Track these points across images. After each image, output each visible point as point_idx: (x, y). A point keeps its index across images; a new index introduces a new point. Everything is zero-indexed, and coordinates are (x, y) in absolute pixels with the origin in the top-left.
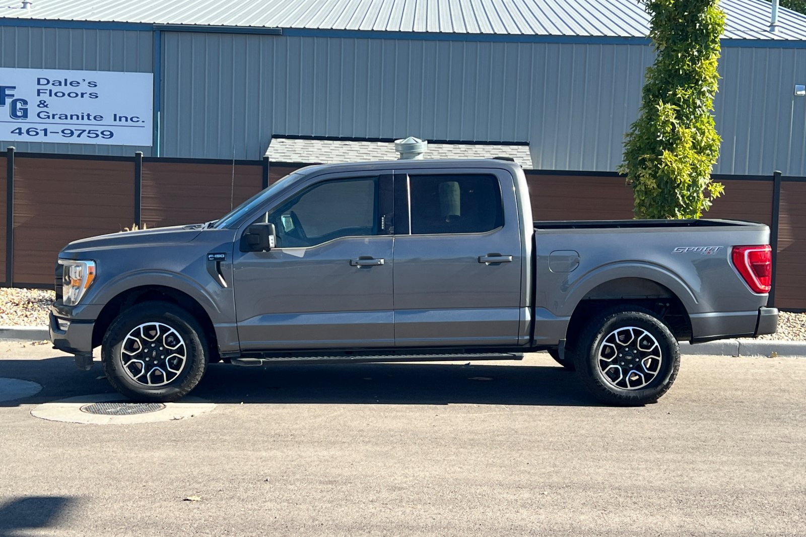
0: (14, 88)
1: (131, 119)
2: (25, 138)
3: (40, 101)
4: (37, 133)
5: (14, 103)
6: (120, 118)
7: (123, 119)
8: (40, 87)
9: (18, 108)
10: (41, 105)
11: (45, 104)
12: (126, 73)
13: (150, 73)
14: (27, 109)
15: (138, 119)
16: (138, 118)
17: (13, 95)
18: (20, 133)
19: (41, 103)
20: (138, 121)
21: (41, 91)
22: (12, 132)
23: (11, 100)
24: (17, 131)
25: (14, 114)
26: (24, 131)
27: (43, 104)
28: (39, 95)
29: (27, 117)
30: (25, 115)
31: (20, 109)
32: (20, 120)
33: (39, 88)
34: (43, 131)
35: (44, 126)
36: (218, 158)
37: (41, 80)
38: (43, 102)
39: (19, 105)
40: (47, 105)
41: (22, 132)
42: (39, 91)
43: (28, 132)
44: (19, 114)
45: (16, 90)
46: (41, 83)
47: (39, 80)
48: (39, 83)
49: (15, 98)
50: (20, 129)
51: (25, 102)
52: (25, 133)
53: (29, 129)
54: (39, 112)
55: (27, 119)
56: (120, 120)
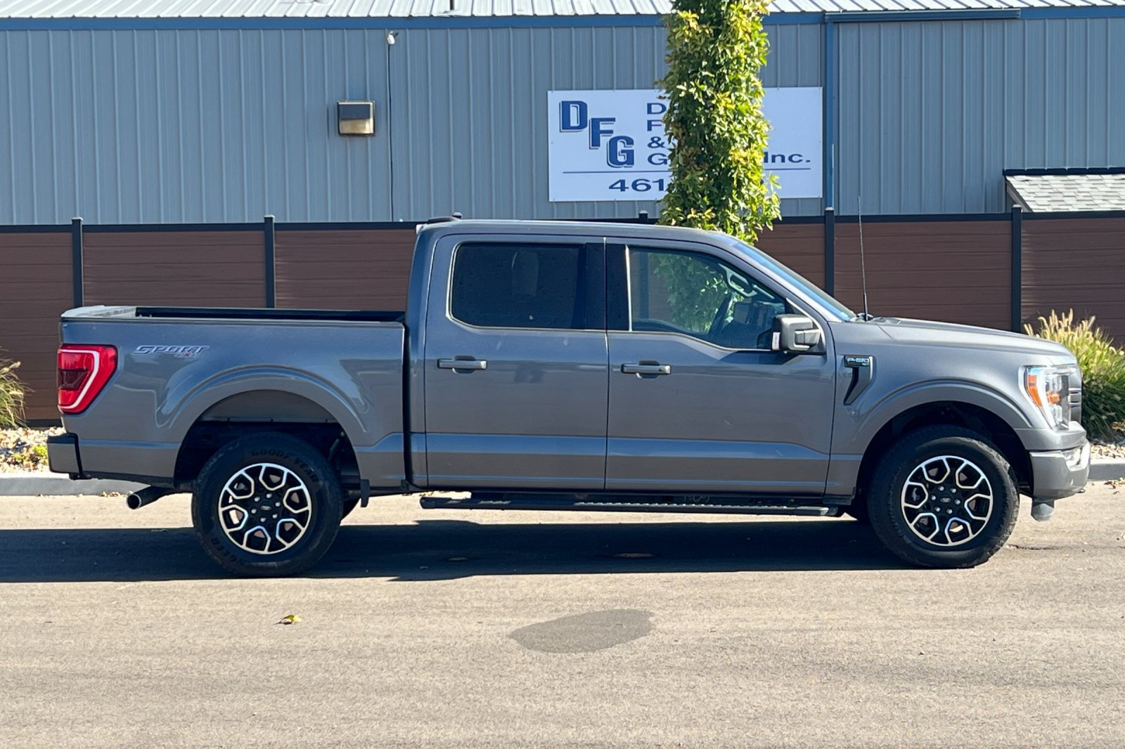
0: (613, 120)
1: (790, 159)
2: (630, 195)
3: (652, 139)
4: (649, 187)
5: (613, 144)
6: (774, 158)
7: (778, 159)
8: (651, 117)
9: (619, 150)
10: (654, 145)
11: (660, 142)
12: (781, 89)
13: (817, 86)
14: (633, 151)
15: (800, 158)
16: (800, 156)
17: (611, 132)
18: (623, 188)
19: (654, 142)
20: (800, 161)
21: (653, 123)
22: (611, 187)
23: (609, 138)
24: (619, 185)
25: (612, 159)
26: (628, 184)
27: (656, 142)
28: (649, 129)
29: (633, 164)
30: (630, 160)
31: (623, 151)
32: (622, 169)
33: (650, 119)
34: (658, 184)
35: (658, 177)
36: (922, 213)
37: (653, 106)
38: (656, 139)
39: (620, 146)
40: (663, 143)
41: (626, 186)
42: (649, 123)
43: (634, 186)
44: (621, 159)
45: (615, 123)
46: (653, 111)
47: (649, 106)
48: (649, 112)
49: (614, 135)
50: (623, 182)
51: (630, 141)
52: (631, 188)
53: (637, 181)
54: (651, 154)
55: (634, 166)
56: (773, 161)
